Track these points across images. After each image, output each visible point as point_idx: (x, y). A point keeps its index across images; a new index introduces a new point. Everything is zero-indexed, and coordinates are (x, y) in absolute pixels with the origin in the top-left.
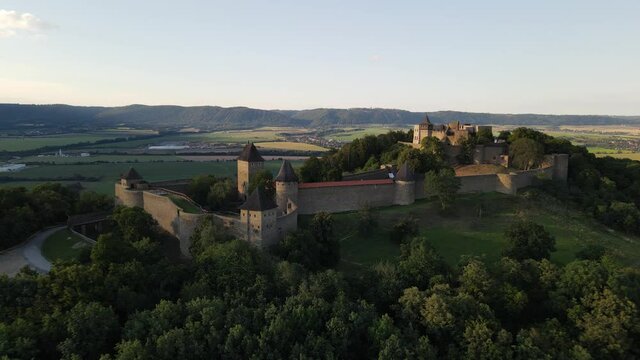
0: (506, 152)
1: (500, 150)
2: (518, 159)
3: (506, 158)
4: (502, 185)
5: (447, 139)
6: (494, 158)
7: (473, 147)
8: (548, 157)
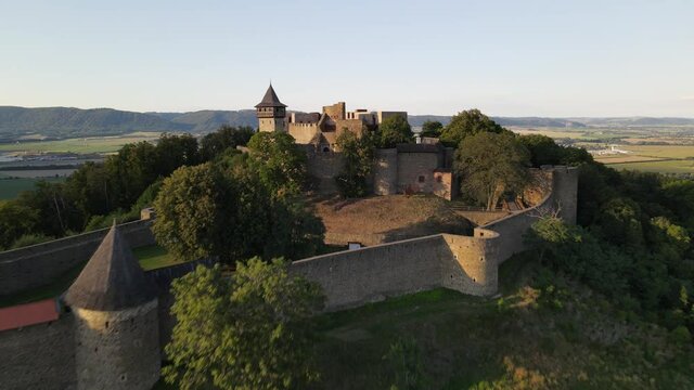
0: (445, 166)
1: (433, 160)
2: (474, 182)
3: (447, 178)
4: (460, 272)
5: (322, 139)
6: (422, 179)
7: (373, 155)
8: (537, 174)
